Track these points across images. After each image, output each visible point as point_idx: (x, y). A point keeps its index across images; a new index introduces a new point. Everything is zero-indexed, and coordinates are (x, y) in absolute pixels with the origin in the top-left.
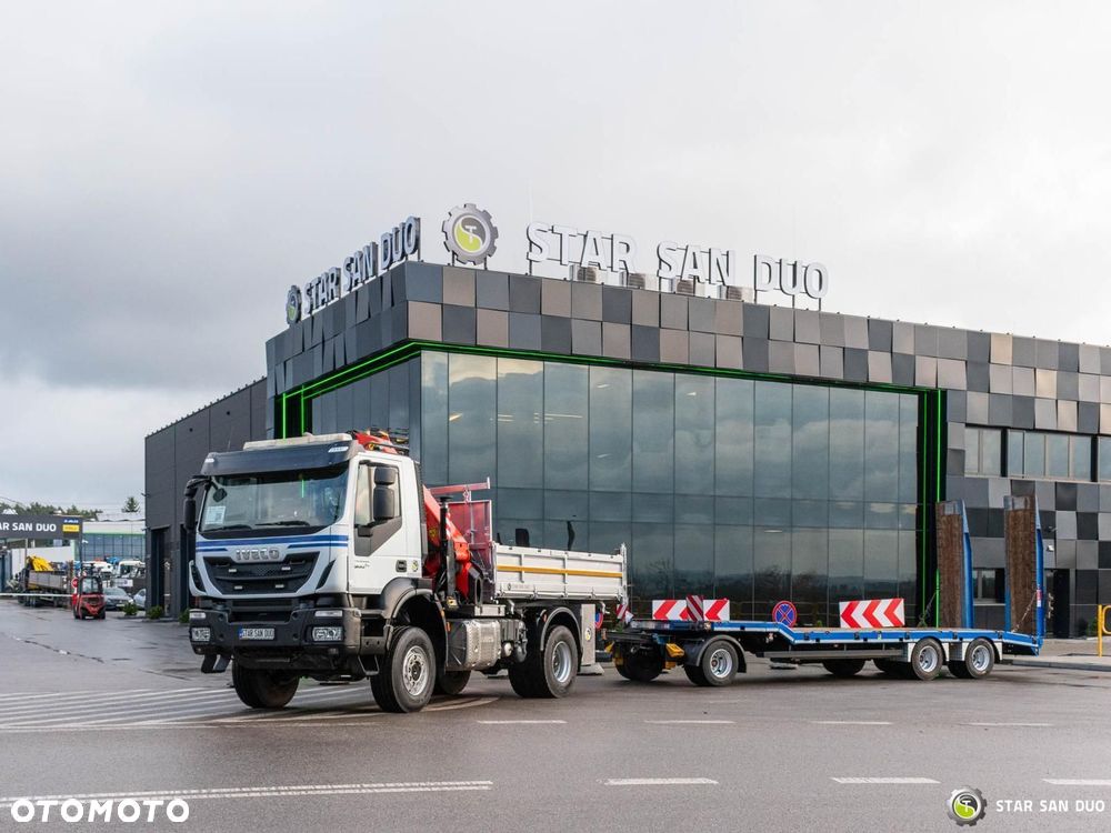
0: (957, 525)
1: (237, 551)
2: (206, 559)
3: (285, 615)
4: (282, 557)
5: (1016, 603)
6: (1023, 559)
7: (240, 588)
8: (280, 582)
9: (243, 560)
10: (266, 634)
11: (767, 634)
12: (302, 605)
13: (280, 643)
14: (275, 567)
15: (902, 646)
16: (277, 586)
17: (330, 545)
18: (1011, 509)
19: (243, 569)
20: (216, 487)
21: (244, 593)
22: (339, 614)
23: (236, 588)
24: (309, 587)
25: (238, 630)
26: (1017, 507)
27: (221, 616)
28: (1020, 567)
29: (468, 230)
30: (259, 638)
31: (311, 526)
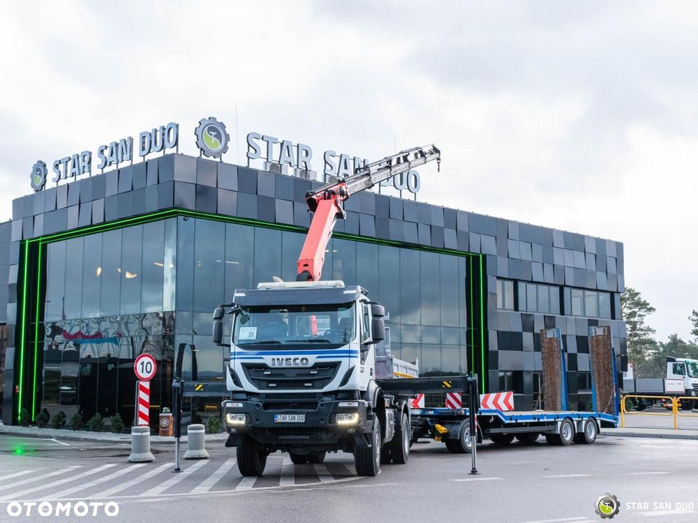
0: (556, 344)
1: (271, 359)
2: (243, 364)
3: (314, 405)
4: (311, 364)
5: (600, 394)
6: (604, 366)
7: (275, 385)
8: (308, 381)
9: (277, 365)
10: (299, 418)
11: (490, 417)
12: (326, 398)
13: (308, 425)
14: (307, 371)
15: (555, 423)
16: (306, 385)
17: (349, 357)
18: (594, 335)
19: (275, 372)
20: (242, 314)
21: (278, 389)
22: (355, 404)
23: (270, 385)
24: (334, 385)
25: (273, 416)
26: (598, 334)
27: (258, 405)
28: (602, 372)
29: (211, 135)
30: (292, 421)
31: (332, 343)
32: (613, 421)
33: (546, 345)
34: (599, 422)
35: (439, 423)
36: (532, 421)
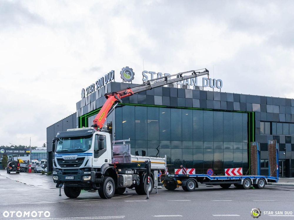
0: (255, 148)
1: (65, 157)
2: (57, 159)
3: (76, 173)
4: (76, 158)
5: (272, 168)
6: (273, 157)
8: (75, 165)
9: (66, 159)
11: (204, 178)
12: (81, 171)
13: (75, 180)
14: (74, 161)
15: (240, 180)
16: (75, 166)
17: (88, 155)
18: (270, 144)
19: (66, 161)
20: (60, 141)
22: (90, 173)
23: (65, 166)
24: (82, 166)
25: (65, 177)
26: (271, 143)
27: (61, 173)
28: (272, 159)
29: (127, 73)
30: (70, 179)
31: (83, 150)
32: (275, 180)
33: (252, 149)
34: (267, 180)
35: (178, 180)
36: (227, 179)
